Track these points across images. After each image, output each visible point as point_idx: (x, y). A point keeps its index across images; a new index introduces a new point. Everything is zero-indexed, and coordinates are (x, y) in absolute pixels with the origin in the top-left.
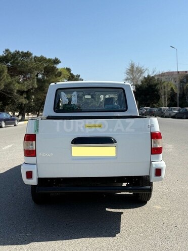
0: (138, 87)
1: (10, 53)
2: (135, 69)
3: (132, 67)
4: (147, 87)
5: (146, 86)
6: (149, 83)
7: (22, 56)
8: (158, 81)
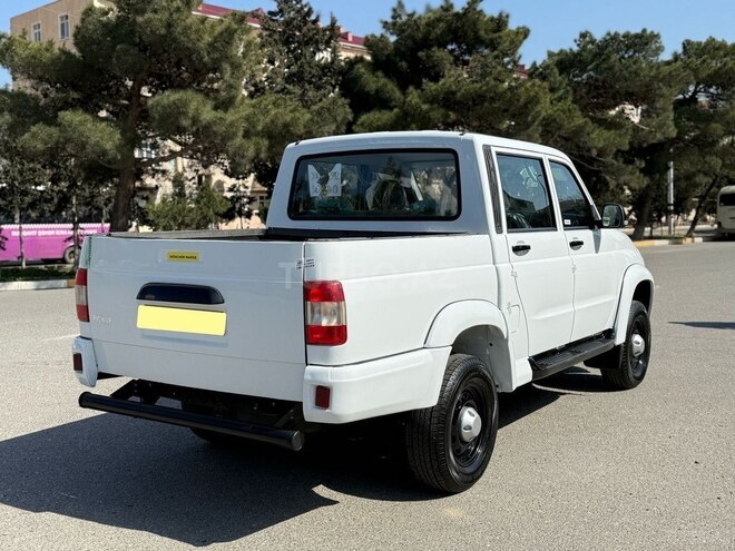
1: (593, 42)
7: (628, 47)
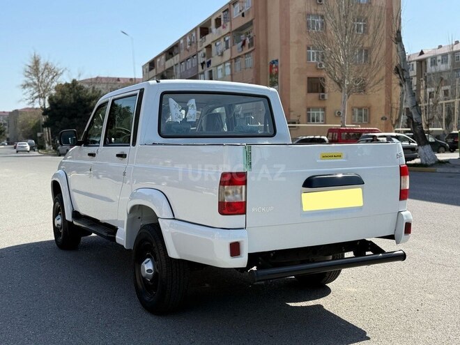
0: (55, 101)
2: (41, 67)
3: (37, 62)
4: (73, 101)
5: (70, 99)
6: (78, 94)
8: (93, 92)
